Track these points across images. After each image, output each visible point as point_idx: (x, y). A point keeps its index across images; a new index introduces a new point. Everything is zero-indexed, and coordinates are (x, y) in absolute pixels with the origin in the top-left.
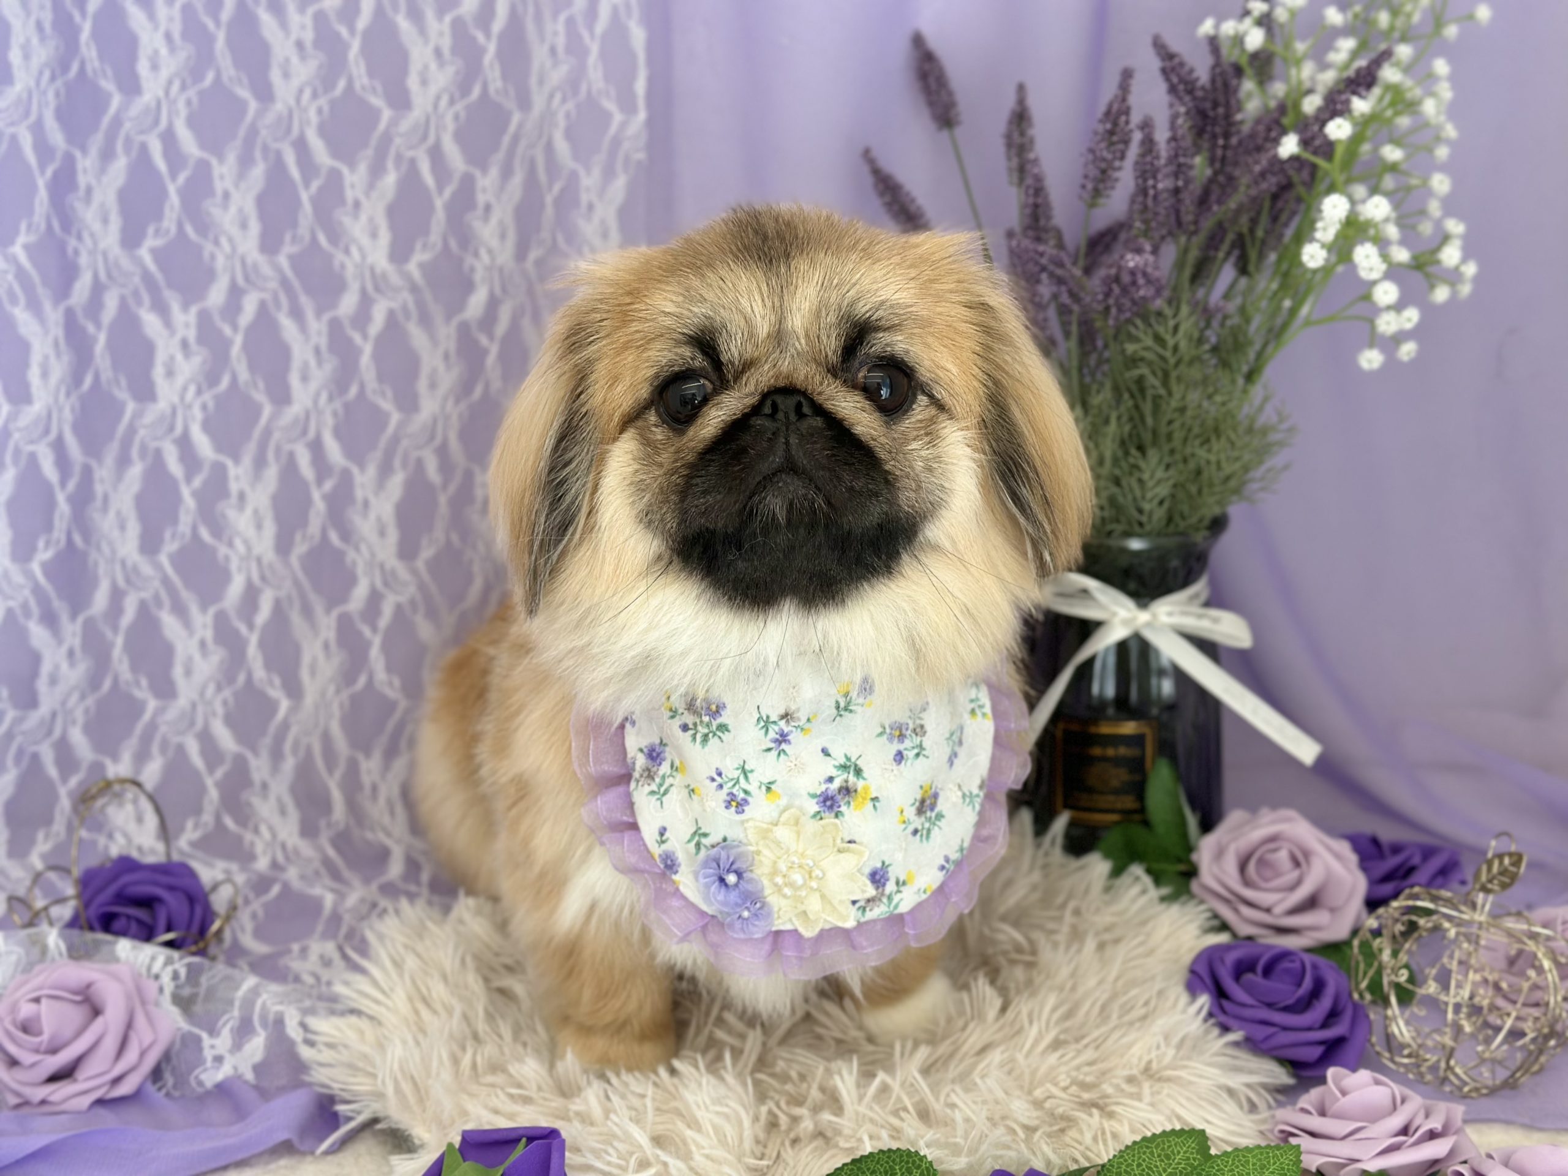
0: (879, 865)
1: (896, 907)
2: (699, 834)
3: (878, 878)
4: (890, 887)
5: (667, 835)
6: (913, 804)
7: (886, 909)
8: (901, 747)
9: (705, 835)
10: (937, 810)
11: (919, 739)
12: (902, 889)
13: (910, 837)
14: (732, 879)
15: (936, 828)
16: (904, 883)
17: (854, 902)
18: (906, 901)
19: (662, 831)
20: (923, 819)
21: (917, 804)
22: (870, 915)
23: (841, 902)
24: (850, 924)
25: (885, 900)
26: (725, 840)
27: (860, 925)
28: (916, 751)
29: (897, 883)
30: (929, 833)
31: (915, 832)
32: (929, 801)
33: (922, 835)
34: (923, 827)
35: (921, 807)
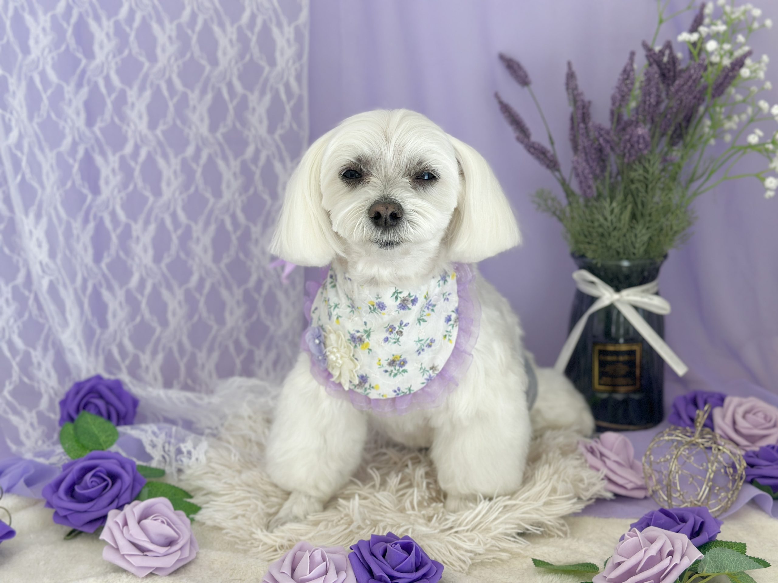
0: (364, 375)
1: (368, 394)
3: (363, 379)
4: (367, 385)
6: (387, 360)
7: (363, 392)
8: (389, 336)
10: (404, 368)
11: (398, 336)
12: (372, 390)
13: (384, 373)
15: (401, 375)
16: (373, 387)
17: (351, 382)
18: (373, 395)
20: (393, 368)
21: (389, 361)
22: (357, 390)
25: (364, 389)
27: (350, 391)
28: (394, 340)
29: (370, 385)
30: (395, 375)
31: (386, 371)
32: (398, 362)
33: (390, 374)
34: (392, 371)
35: (392, 363)
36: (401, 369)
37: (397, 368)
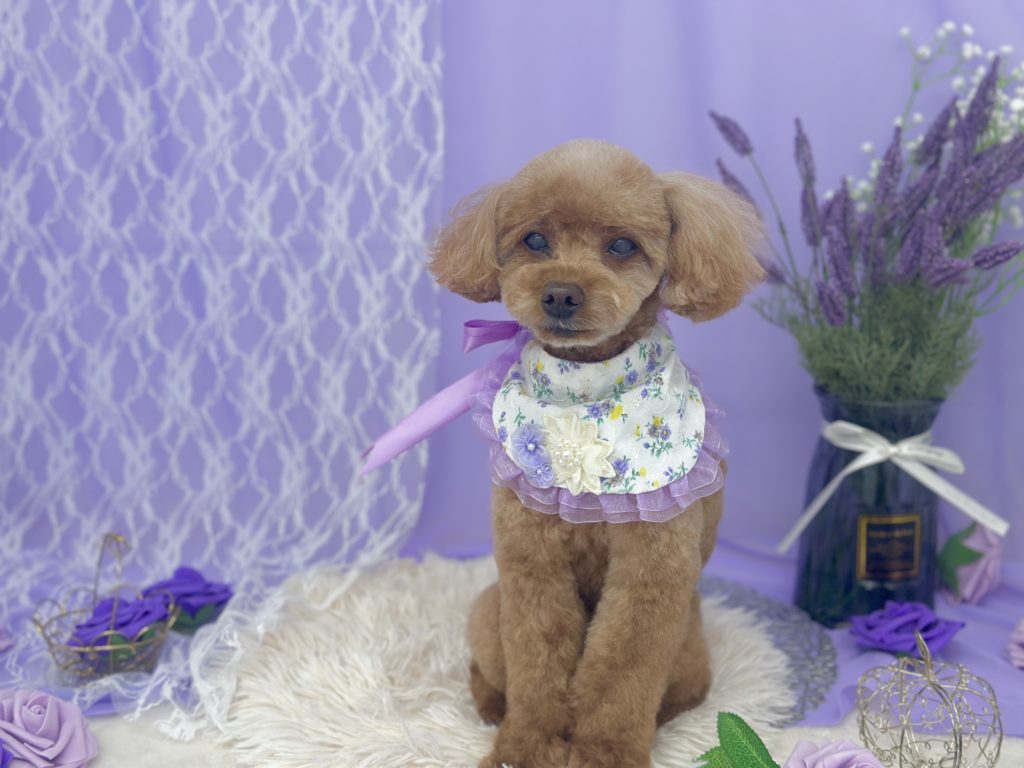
0: (622, 459)
1: (631, 488)
2: (520, 417)
3: (620, 466)
4: (628, 474)
5: (505, 417)
6: (647, 426)
7: (624, 488)
8: (646, 387)
9: (523, 418)
10: (668, 441)
11: (658, 386)
12: (636, 477)
13: (644, 449)
14: (531, 446)
15: (665, 452)
16: (637, 474)
17: (602, 479)
18: (639, 487)
19: (503, 414)
20: (655, 440)
21: (650, 427)
22: (613, 490)
23: (593, 476)
24: (597, 491)
25: (624, 482)
26: (532, 422)
27: (604, 494)
28: (655, 393)
29: (633, 472)
30: (659, 452)
31: (647, 446)
32: (660, 431)
33: (653, 450)
34: (654, 444)
35: (653, 431)
36: (665, 442)
37: (660, 440)
